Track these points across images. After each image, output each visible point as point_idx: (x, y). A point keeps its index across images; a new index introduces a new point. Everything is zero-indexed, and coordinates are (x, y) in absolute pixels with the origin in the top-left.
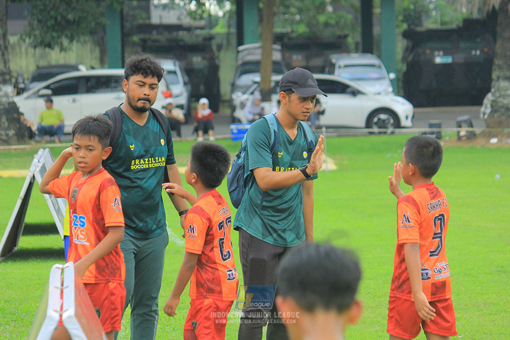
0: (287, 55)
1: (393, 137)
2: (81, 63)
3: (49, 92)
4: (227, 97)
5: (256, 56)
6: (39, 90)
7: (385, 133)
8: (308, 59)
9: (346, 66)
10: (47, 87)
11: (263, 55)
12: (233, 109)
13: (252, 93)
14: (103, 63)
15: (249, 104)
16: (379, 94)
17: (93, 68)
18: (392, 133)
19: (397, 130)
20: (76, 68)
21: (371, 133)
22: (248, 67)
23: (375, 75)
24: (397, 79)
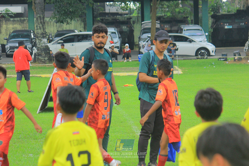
0: (162, 25)
1: (207, 60)
2: (76, 29)
3: (62, 41)
4: (137, 44)
5: (149, 26)
6: (58, 41)
7: (203, 58)
8: (171, 27)
9: (187, 30)
10: (61, 40)
11: (152, 25)
12: (140, 48)
13: (147, 42)
14: (85, 29)
15: (146, 46)
16: (201, 42)
17: (81, 31)
18: (207, 58)
19: (209, 57)
20: (73, 31)
21: (197, 58)
22: (146, 31)
23: (200, 34)
24: (209, 35)
